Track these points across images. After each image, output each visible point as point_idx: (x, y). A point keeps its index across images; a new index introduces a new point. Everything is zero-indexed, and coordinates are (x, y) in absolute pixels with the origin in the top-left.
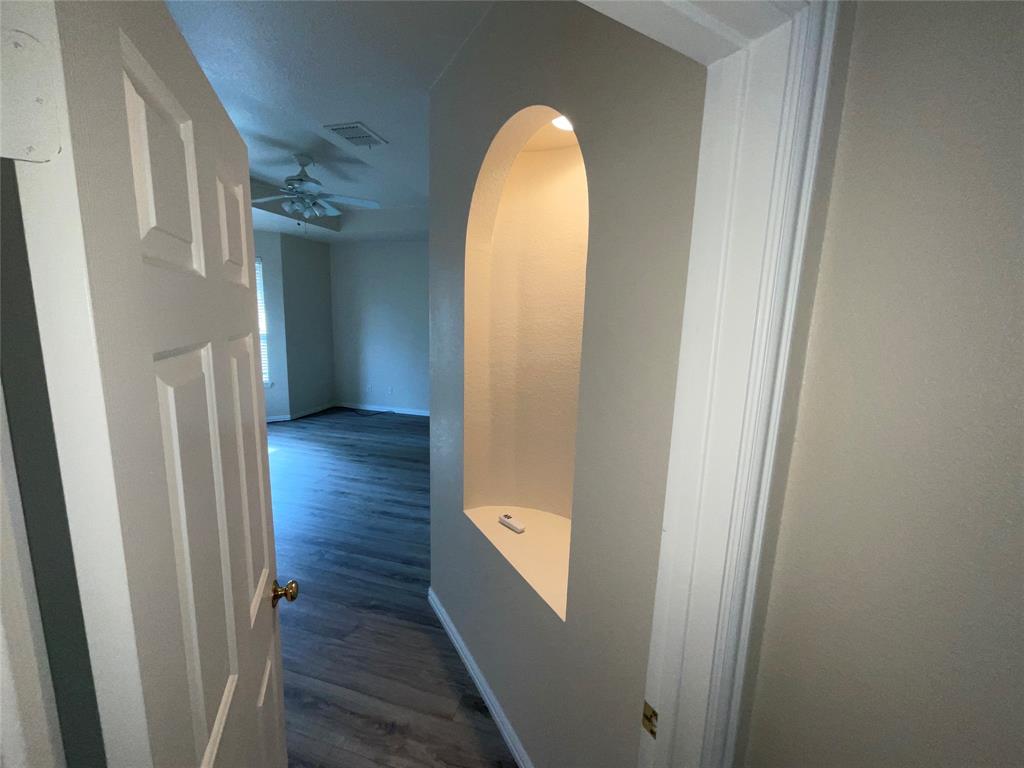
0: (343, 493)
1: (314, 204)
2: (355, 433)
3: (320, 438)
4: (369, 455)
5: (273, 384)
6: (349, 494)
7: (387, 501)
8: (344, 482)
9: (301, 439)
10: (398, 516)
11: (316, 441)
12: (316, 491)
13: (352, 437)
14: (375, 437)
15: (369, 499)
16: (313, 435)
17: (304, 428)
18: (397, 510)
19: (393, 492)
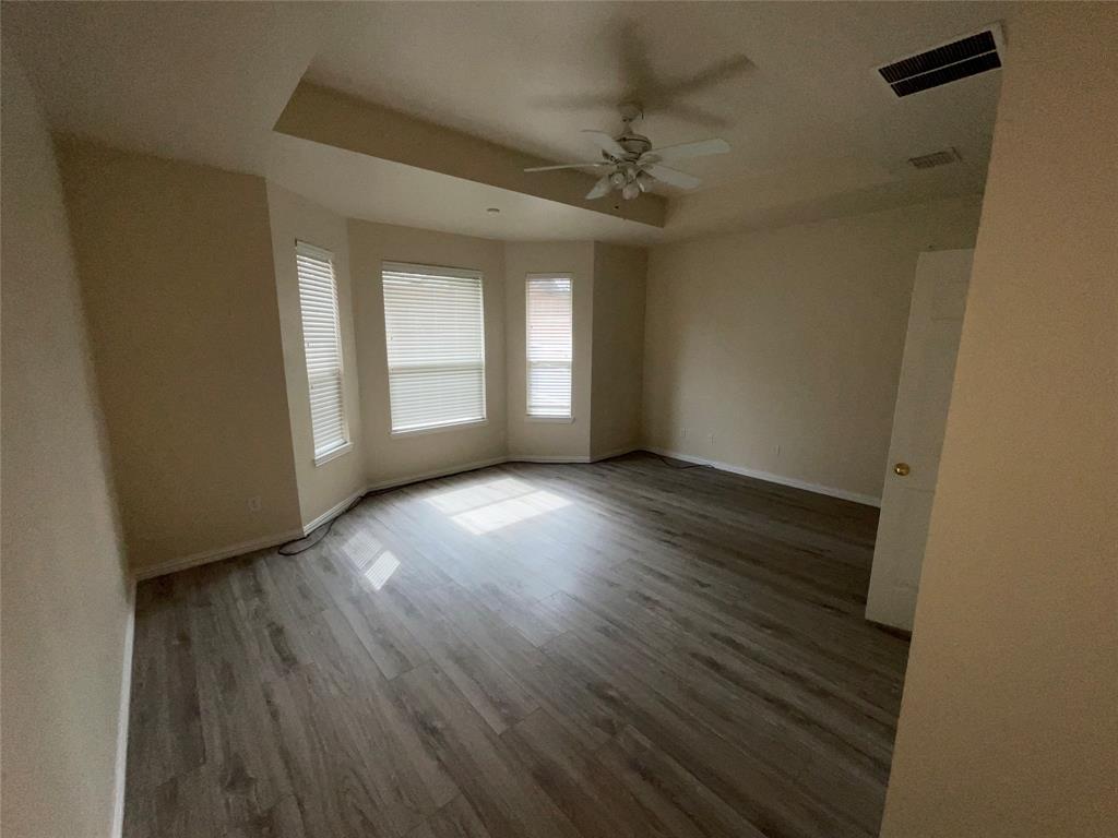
0: (647, 599)
1: (639, 175)
2: (664, 494)
3: (621, 494)
4: (685, 535)
5: (574, 420)
6: (657, 602)
7: (715, 635)
8: (649, 577)
9: (599, 492)
10: (737, 680)
11: (615, 497)
12: (611, 584)
13: (661, 499)
14: (689, 504)
15: (686, 624)
16: (612, 487)
17: (603, 476)
18: (735, 664)
19: (722, 617)
